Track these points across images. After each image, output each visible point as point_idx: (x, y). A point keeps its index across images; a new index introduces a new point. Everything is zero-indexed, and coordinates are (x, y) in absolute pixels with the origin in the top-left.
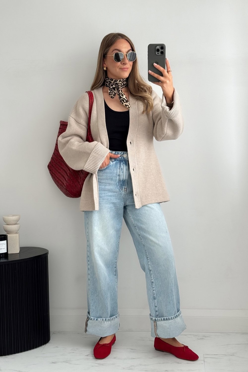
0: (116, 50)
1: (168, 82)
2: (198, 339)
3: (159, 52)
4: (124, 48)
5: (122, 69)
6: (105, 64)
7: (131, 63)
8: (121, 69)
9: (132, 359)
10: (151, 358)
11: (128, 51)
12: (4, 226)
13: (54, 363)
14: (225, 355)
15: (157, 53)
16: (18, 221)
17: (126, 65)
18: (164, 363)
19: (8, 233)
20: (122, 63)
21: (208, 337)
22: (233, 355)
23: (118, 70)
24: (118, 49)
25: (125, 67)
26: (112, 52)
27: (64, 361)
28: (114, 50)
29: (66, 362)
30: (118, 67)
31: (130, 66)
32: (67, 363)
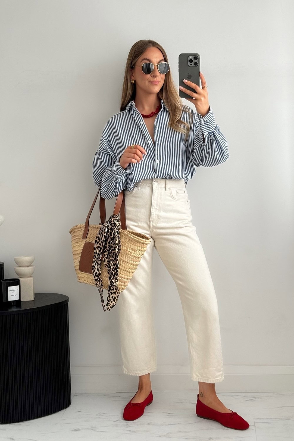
0: (145, 59)
1: (203, 99)
2: (246, 400)
3: (192, 63)
4: (155, 57)
5: (152, 83)
6: (133, 76)
7: (163, 76)
8: (150, 82)
9: (169, 425)
10: (192, 424)
11: (160, 61)
12: (15, 268)
13: (77, 430)
14: (279, 419)
15: (189, 64)
16: (32, 262)
17: (157, 78)
18: (207, 429)
19: (21, 276)
20: (152, 75)
21: (258, 398)
22: (288, 419)
23: (147, 83)
24: (148, 58)
25: (155, 79)
26: (141, 61)
27: (89, 429)
28: (143, 60)
29: (92, 429)
30: (147, 80)
31: (161, 79)
32: (92, 431)
